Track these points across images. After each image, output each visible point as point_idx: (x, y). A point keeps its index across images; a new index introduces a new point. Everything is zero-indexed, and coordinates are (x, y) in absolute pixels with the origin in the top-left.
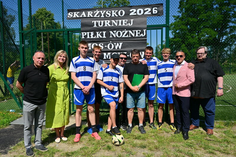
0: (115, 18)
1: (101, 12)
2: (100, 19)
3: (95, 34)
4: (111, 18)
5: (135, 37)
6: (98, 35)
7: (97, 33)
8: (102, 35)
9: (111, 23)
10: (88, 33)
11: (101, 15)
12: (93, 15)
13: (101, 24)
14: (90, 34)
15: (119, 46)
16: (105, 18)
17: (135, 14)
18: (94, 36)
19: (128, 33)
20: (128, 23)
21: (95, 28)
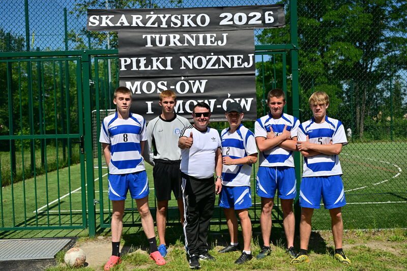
0: (189, 30)
1: (161, 16)
2: (159, 30)
3: (149, 63)
4: (182, 30)
5: (232, 69)
6: (156, 64)
7: (154, 59)
8: (164, 63)
9: (182, 40)
10: (134, 59)
11: (161, 23)
12: (145, 21)
13: (161, 42)
14: (138, 62)
15: (200, 86)
16: (170, 29)
17: (231, 23)
18: (146, 66)
19: (218, 61)
20: (216, 40)
21: (149, 49)
